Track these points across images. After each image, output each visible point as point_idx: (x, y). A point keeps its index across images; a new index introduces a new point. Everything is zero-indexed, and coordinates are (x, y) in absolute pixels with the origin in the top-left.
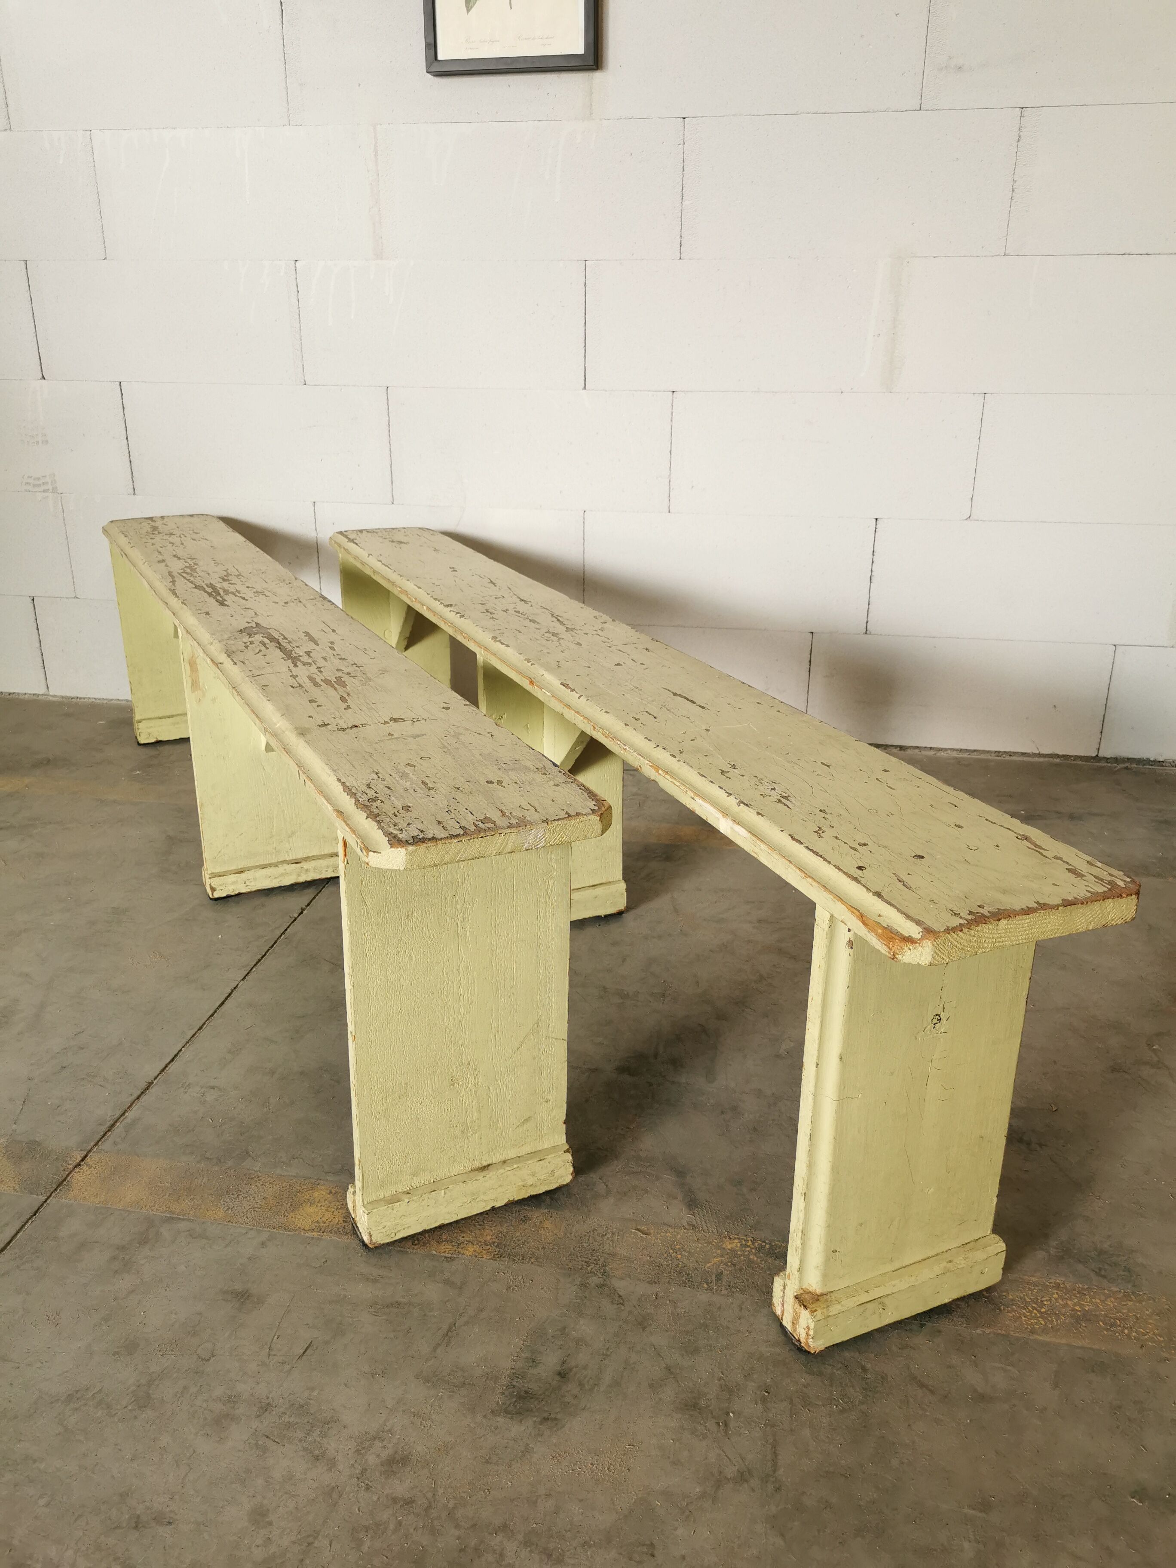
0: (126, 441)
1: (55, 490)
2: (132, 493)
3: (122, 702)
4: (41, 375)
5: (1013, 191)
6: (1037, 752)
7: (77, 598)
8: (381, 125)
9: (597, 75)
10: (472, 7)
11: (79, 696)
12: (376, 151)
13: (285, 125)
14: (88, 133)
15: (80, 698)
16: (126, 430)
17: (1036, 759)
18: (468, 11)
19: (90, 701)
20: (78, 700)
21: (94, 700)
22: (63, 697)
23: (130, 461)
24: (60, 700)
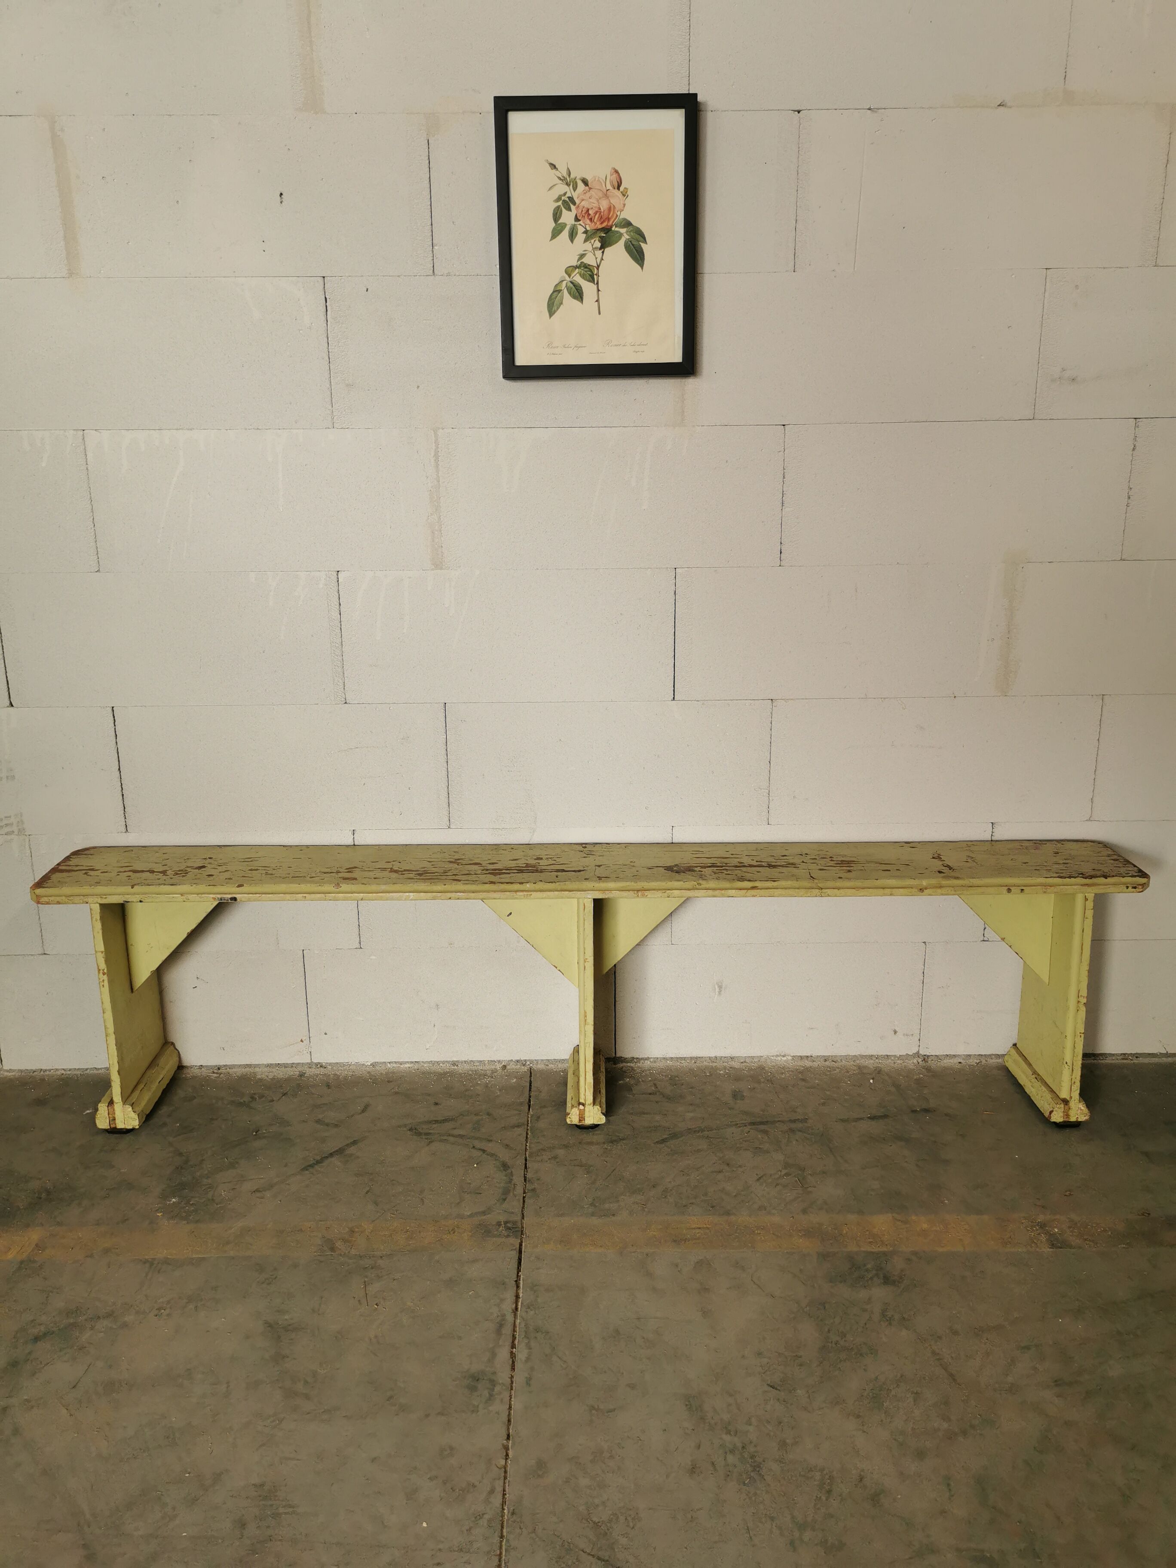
0: (119, 772)
1: (21, 831)
2: (124, 830)
3: (100, 1071)
4: (9, 702)
5: (1129, 498)
6: (1165, 1052)
7: (45, 954)
8: (443, 429)
9: (690, 383)
10: (555, 312)
11: (44, 1068)
12: (436, 456)
13: (329, 428)
14: (81, 433)
15: (46, 1070)
16: (119, 761)
17: (1165, 1060)
18: (551, 316)
19: (59, 1073)
20: (42, 1072)
21: (63, 1072)
22: (21, 1071)
23: (123, 795)
24: (17, 1074)
